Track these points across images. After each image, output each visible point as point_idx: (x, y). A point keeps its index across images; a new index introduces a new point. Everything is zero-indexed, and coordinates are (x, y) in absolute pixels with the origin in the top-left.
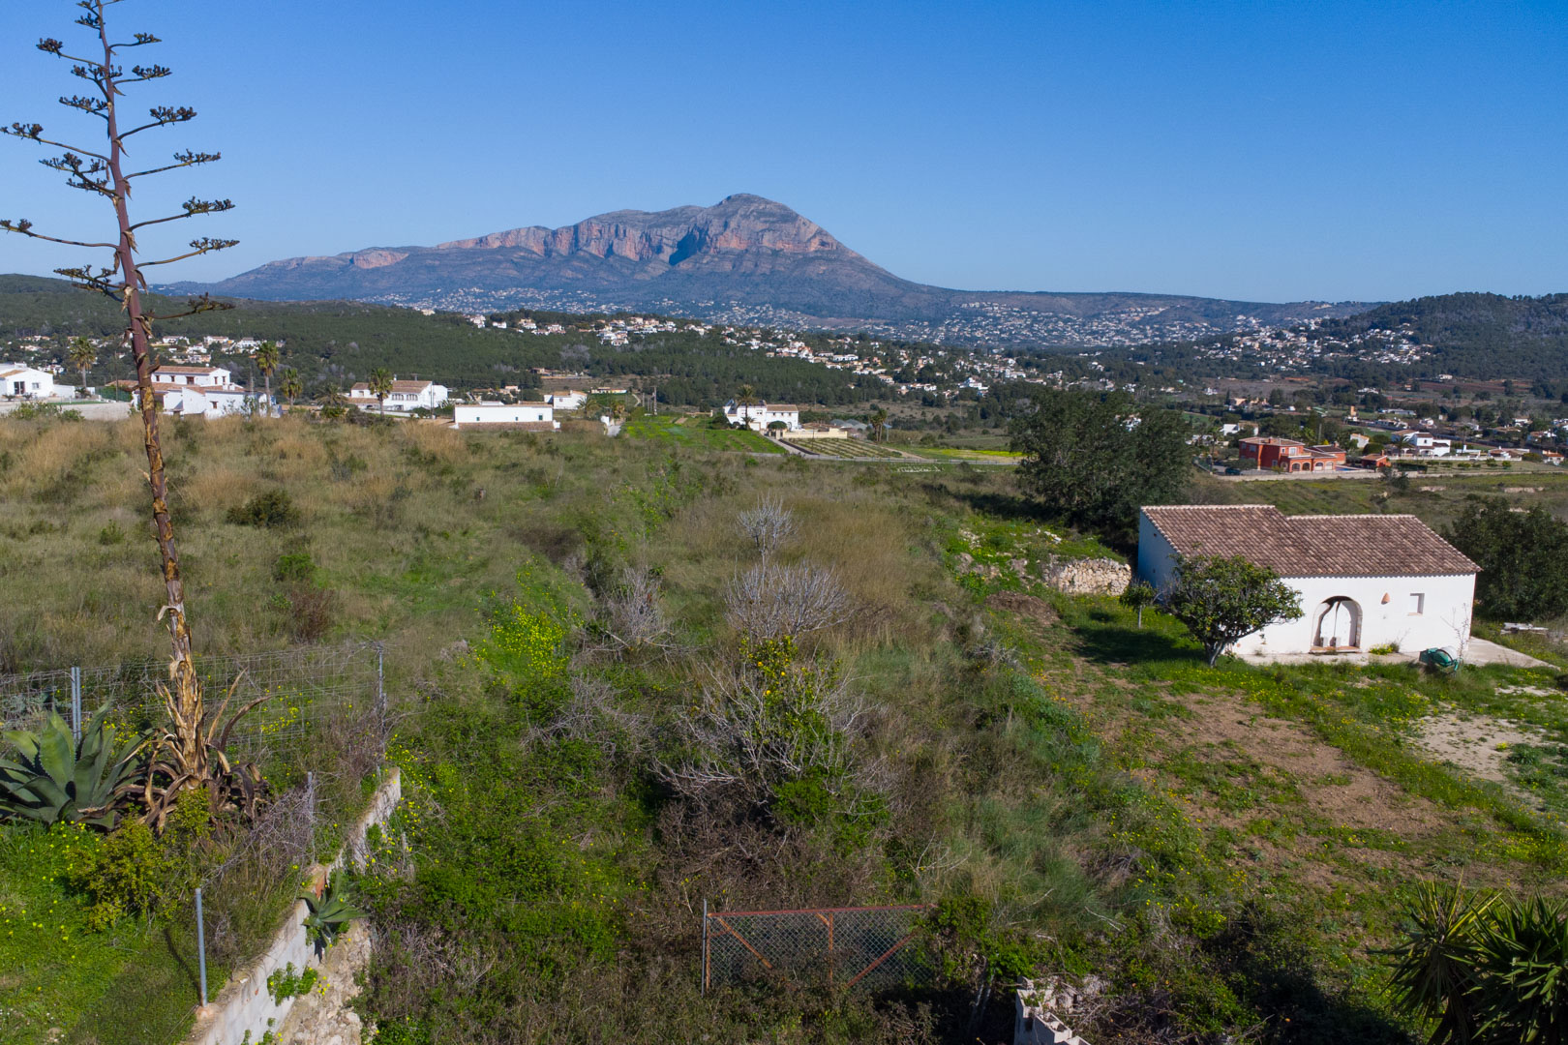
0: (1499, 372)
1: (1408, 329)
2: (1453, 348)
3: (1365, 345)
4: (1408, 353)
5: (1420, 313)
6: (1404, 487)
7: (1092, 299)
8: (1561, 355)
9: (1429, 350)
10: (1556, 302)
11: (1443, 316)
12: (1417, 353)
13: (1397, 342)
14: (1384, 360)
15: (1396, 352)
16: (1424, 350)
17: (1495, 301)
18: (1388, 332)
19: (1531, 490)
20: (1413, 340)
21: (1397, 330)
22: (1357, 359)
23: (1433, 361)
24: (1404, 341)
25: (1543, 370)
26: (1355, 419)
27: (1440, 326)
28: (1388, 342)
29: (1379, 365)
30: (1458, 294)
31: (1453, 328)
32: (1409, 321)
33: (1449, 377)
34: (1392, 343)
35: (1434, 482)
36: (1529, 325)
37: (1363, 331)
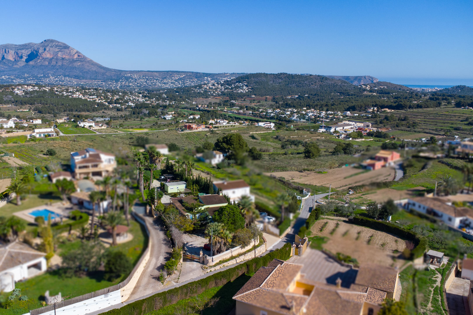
0: (265, 94)
1: (245, 83)
2: (256, 88)
3: (235, 87)
4: (245, 90)
5: (248, 78)
6: (213, 132)
7: (164, 73)
8: (280, 89)
9: (250, 88)
10: (280, 75)
11: (253, 79)
12: (247, 89)
13: (243, 87)
14: (239, 91)
15: (242, 89)
16: (249, 88)
17: (266, 75)
18: (241, 84)
19: (236, 131)
20: (246, 86)
21: (243, 83)
22: (233, 91)
23: (251, 92)
24: (244, 86)
25: (276, 94)
26: (226, 111)
27: (253, 82)
28: (241, 86)
29: (238, 93)
30: (257, 73)
31: (256, 83)
32: (245, 81)
33: (254, 96)
34: (242, 87)
35: (219, 130)
36: (274, 81)
37: (235, 83)
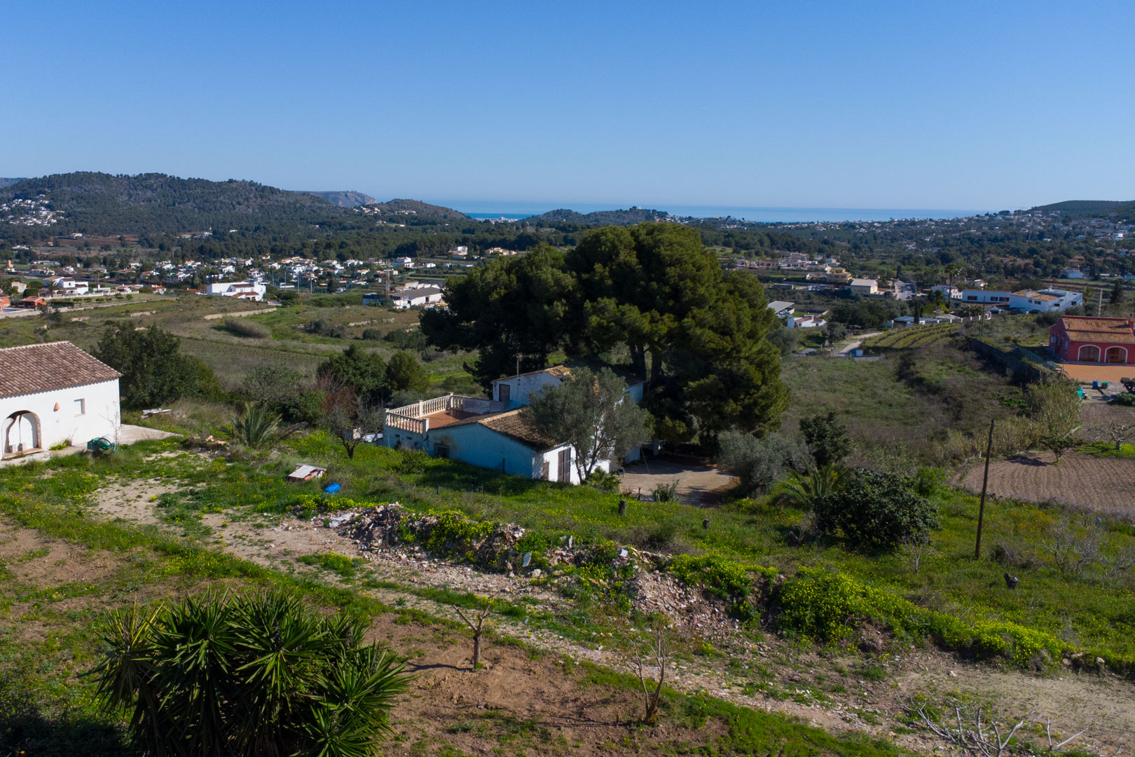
0: (114, 230)
1: (44, 199)
2: (80, 213)
3: (12, 211)
4: (47, 217)
5: (51, 187)
6: (59, 321)
8: (154, 217)
9: (63, 215)
10: (146, 179)
11: (69, 189)
12: (53, 217)
13: (37, 209)
14: (29, 223)
15: (37, 217)
16: (59, 214)
17: (105, 178)
18: (29, 201)
20: (48, 207)
21: (36, 200)
22: (7, 223)
23: (66, 224)
24: (43, 208)
25: (145, 228)
26: (13, 270)
27: (67, 197)
28: (30, 209)
29: (26, 227)
30: (77, 172)
31: (78, 198)
32: (44, 193)
33: (80, 235)
34: (34, 210)
36: (130, 196)
37: (9, 201)
